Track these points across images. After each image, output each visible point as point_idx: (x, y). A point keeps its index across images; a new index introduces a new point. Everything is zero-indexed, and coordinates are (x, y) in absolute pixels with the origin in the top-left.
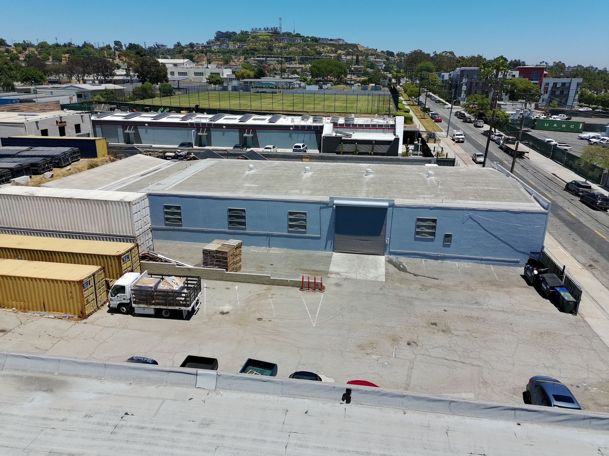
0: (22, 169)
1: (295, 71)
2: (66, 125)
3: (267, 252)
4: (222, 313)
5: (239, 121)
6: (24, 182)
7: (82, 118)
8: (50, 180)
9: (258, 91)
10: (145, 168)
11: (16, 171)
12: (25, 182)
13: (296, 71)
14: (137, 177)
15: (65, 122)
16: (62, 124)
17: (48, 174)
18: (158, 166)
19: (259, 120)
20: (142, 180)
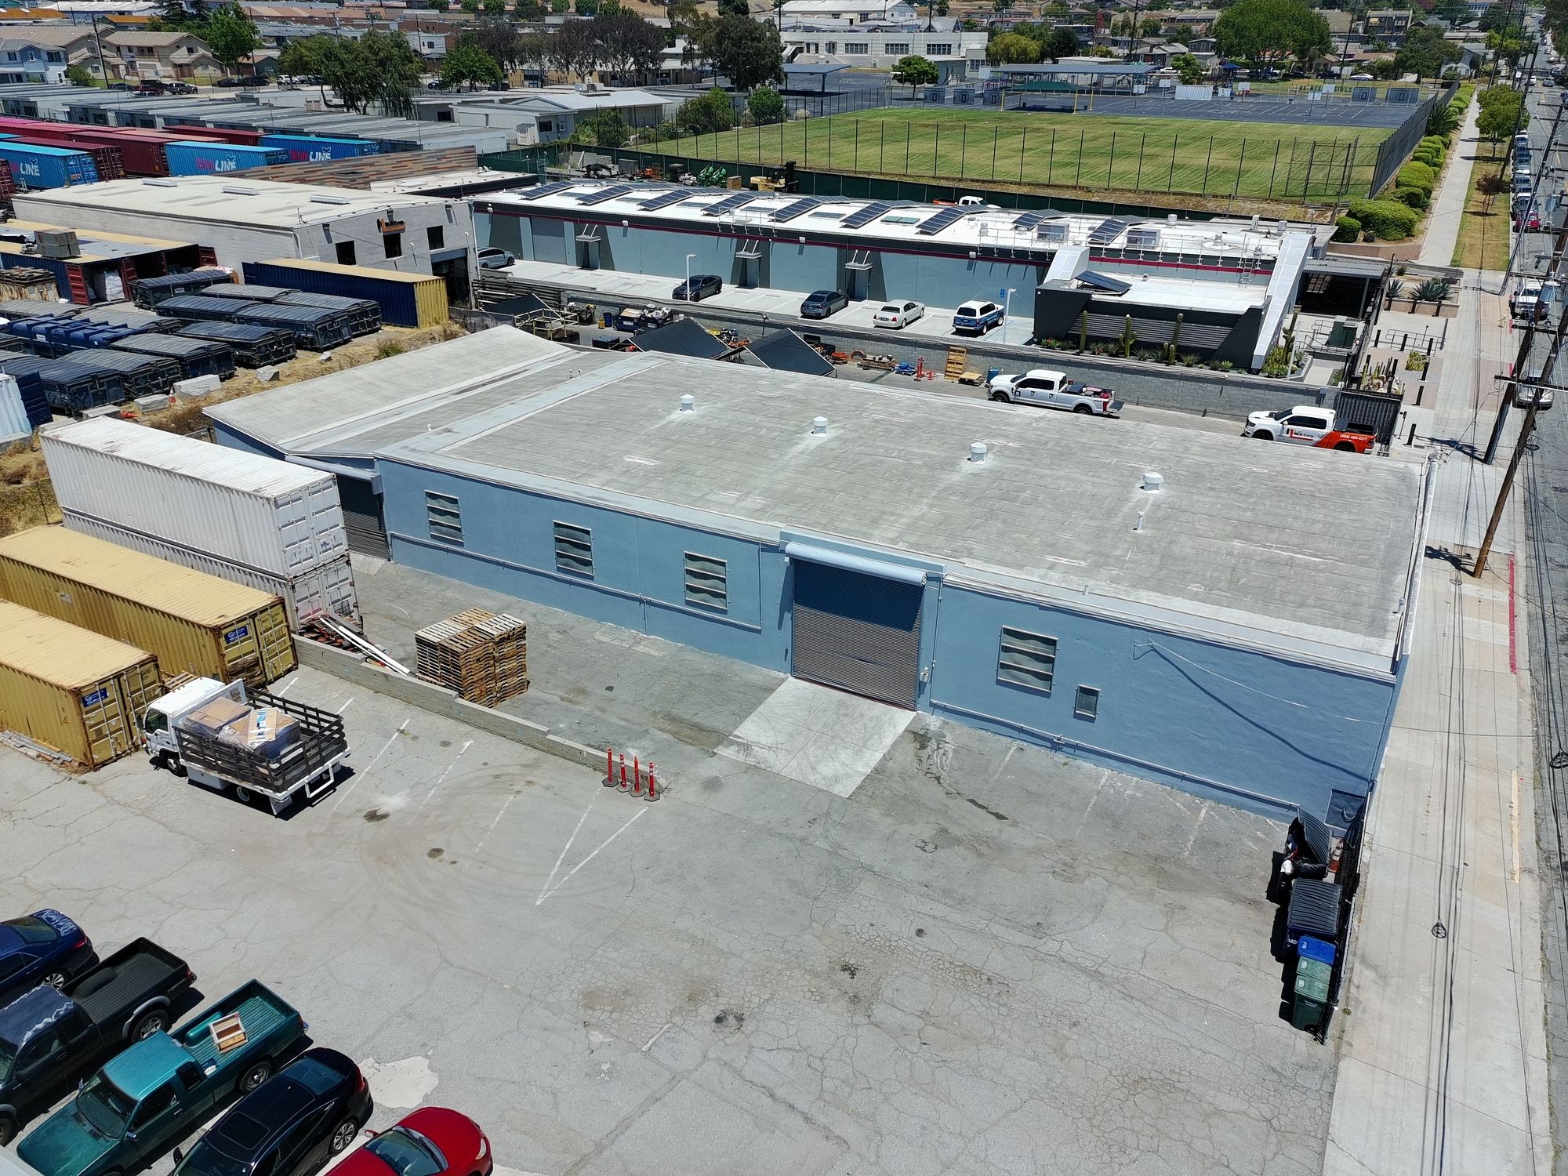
0: (208, 359)
1: (1185, 31)
2: (403, 230)
3: (630, 647)
4: (373, 816)
5: (844, 224)
6: (198, 390)
7: (448, 212)
8: (269, 385)
9: (1024, 104)
10: (486, 369)
11: (191, 364)
12: (202, 392)
13: (1188, 31)
14: (445, 395)
15: (402, 223)
16: (393, 228)
17: (267, 371)
18: (525, 364)
19: (897, 222)
20: (441, 410)
